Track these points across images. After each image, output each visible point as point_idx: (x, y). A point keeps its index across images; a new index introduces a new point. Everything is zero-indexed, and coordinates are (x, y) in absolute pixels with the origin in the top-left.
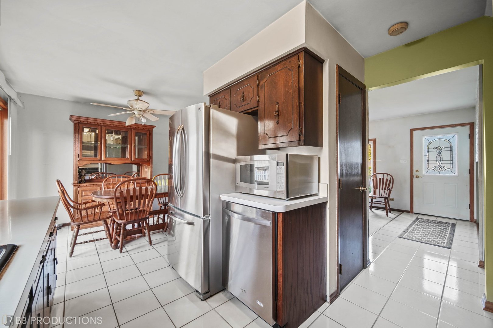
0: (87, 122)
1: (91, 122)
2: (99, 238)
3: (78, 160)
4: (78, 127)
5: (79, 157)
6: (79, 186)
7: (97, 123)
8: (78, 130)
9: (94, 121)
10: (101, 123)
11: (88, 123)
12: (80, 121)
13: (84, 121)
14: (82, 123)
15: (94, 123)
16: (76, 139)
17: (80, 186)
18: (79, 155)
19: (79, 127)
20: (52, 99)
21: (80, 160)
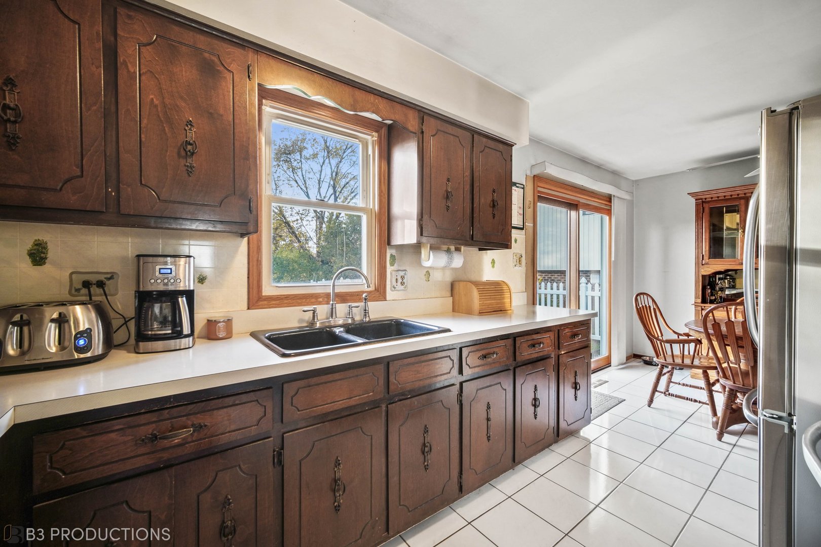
0: (718, 197)
1: (725, 196)
2: (693, 398)
3: (702, 265)
4: (702, 210)
5: (703, 259)
6: (703, 308)
7: (738, 195)
8: (702, 214)
9: (730, 193)
10: (745, 194)
11: (720, 198)
12: (706, 199)
13: (712, 198)
14: (709, 202)
15: (731, 196)
16: (698, 230)
17: (706, 308)
18: (704, 256)
19: (703, 208)
20: (673, 174)
21: (707, 264)
